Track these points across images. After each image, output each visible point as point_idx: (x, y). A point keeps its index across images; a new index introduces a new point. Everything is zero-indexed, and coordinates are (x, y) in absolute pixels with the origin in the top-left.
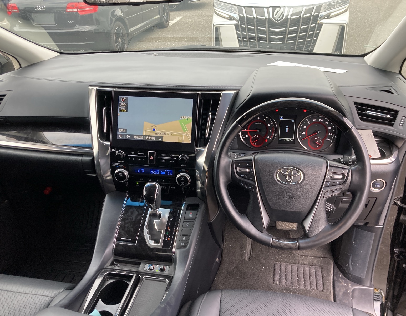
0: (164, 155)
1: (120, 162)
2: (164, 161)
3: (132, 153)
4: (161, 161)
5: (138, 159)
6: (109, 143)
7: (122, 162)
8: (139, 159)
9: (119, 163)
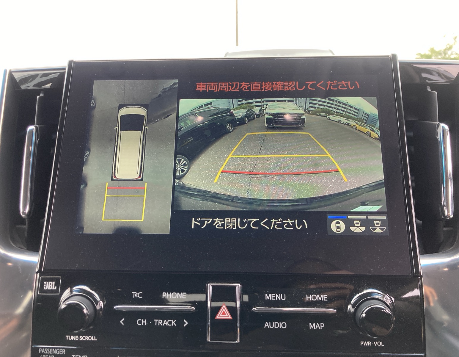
0: (280, 297)
1: (75, 338)
2: (280, 325)
3: (136, 295)
4: (267, 325)
5: (160, 322)
6: (34, 259)
7: (87, 338)
8: (166, 323)
9: (73, 343)
